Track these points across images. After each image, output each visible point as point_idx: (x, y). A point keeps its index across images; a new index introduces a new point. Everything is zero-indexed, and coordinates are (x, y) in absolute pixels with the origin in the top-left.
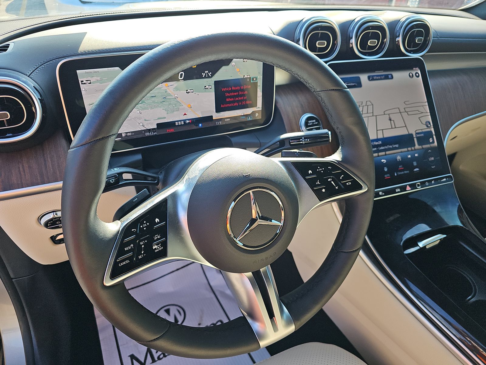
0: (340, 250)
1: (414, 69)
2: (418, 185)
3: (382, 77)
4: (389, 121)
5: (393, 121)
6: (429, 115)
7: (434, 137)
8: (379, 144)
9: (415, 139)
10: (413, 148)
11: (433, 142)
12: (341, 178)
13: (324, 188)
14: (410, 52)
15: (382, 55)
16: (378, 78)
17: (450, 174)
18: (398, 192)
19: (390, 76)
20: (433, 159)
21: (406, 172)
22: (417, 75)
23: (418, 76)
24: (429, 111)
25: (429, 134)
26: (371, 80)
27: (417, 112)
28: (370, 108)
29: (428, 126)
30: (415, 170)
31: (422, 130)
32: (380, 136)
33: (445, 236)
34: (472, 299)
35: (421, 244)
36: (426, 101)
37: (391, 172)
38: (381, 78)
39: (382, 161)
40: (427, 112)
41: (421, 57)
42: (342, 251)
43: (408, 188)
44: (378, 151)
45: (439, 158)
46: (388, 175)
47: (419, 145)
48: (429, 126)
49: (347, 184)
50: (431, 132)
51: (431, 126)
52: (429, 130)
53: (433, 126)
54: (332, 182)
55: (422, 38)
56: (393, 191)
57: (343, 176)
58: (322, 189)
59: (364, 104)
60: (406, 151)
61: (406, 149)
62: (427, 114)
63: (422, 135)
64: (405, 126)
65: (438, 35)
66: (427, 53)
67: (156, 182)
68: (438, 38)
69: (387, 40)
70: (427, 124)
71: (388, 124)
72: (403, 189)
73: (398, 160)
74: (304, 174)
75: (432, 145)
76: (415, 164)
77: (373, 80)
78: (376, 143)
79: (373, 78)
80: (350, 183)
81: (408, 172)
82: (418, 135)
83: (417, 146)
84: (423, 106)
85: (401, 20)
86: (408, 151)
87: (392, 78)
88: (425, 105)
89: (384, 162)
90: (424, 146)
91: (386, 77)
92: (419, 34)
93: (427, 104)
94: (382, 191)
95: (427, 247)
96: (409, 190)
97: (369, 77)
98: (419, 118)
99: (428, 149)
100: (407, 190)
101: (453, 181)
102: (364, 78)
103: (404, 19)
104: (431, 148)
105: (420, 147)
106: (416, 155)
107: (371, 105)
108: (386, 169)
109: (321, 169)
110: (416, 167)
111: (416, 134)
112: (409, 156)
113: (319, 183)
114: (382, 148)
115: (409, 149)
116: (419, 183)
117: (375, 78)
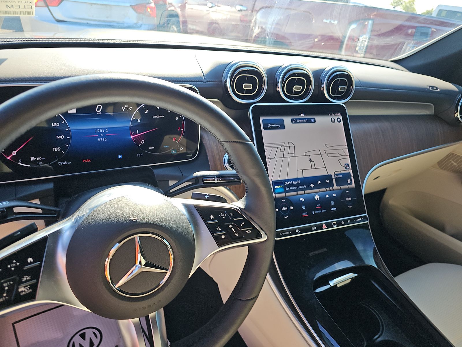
0: (237, 297)
1: (336, 114)
2: (334, 224)
3: (305, 121)
4: (310, 162)
5: (313, 162)
6: (348, 158)
7: (352, 178)
8: (298, 183)
9: (334, 180)
10: (331, 188)
11: (351, 183)
12: (242, 226)
13: (224, 234)
14: (334, 98)
15: (306, 100)
16: (301, 121)
17: (366, 214)
18: (315, 230)
19: (313, 120)
20: (350, 199)
21: (323, 211)
22: (339, 120)
23: (340, 122)
24: (348, 155)
25: (348, 176)
26: (294, 123)
27: (338, 155)
28: (292, 149)
29: (346, 168)
30: (332, 209)
31: (340, 171)
32: (300, 176)
33: (357, 275)
34: (379, 338)
35: (332, 283)
36: (346, 144)
37: (308, 210)
38: (303, 121)
39: (301, 199)
40: (347, 155)
41: (344, 103)
42: (239, 298)
43: (324, 226)
44: (297, 190)
45: (356, 198)
46: (306, 213)
47: (337, 185)
48: (348, 168)
49: (247, 232)
50: (349, 173)
51: (349, 168)
52: (347, 172)
53: (352, 168)
54: (233, 229)
55: (345, 87)
56: (310, 229)
57: (243, 223)
58: (222, 235)
59: (286, 145)
60: (325, 191)
61: (324, 189)
62: (346, 157)
63: (341, 176)
64: (325, 167)
65: (361, 85)
66: (350, 100)
67: (55, 216)
68: (361, 87)
69: (312, 86)
70: (346, 166)
71: (308, 165)
72: (320, 227)
73: (316, 200)
74: (206, 219)
75: (350, 186)
76: (333, 203)
77: (296, 122)
78: (295, 183)
79: (296, 121)
80: (250, 231)
81: (326, 211)
82: (337, 177)
83: (335, 187)
84: (342, 149)
85: (325, 70)
86: (327, 191)
87: (315, 121)
88: (346, 148)
89: (302, 201)
90: (342, 187)
91: (309, 121)
92: (343, 83)
93: (347, 147)
94: (299, 229)
95: (338, 286)
96: (325, 229)
97: (292, 120)
98: (339, 160)
99: (346, 189)
100: (323, 228)
101: (368, 221)
102: (287, 120)
103: (327, 69)
104: (349, 189)
105: (339, 187)
106: (334, 195)
107: (293, 146)
108: (304, 208)
109: (223, 215)
110: (333, 207)
111: (335, 175)
112: (328, 196)
113: (219, 229)
114: (301, 187)
115: (328, 189)
116: (335, 222)
117: (298, 121)
